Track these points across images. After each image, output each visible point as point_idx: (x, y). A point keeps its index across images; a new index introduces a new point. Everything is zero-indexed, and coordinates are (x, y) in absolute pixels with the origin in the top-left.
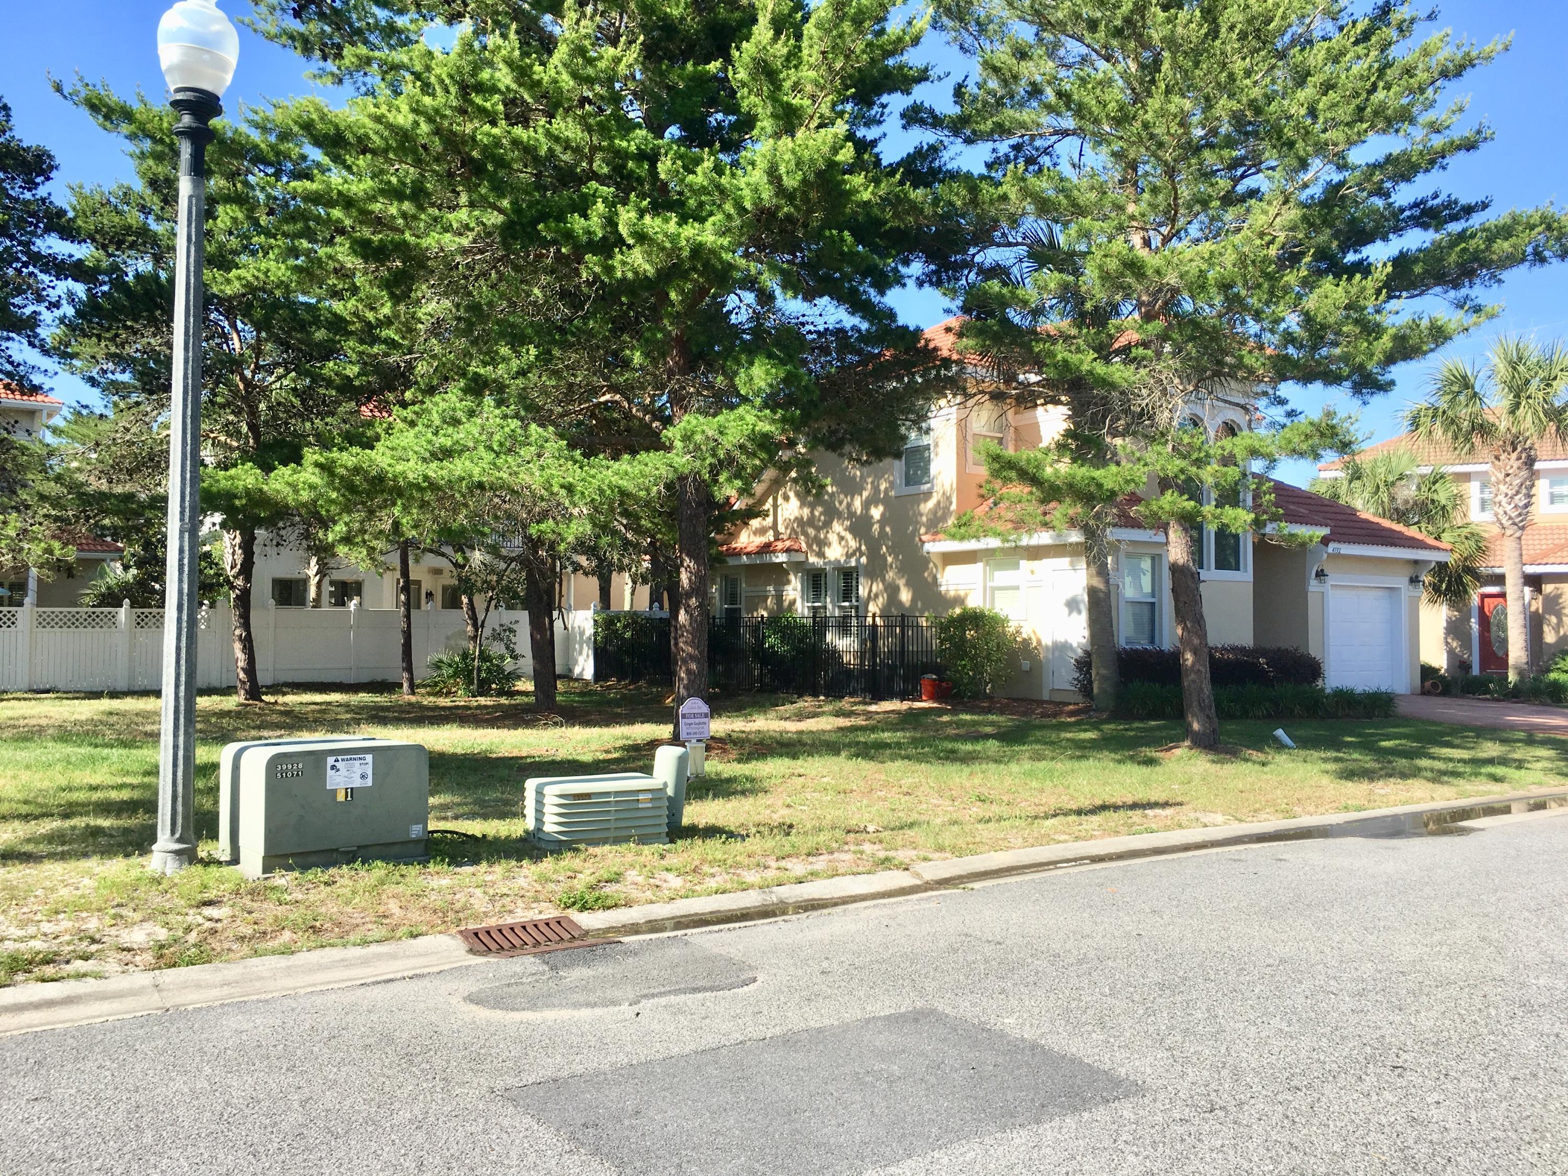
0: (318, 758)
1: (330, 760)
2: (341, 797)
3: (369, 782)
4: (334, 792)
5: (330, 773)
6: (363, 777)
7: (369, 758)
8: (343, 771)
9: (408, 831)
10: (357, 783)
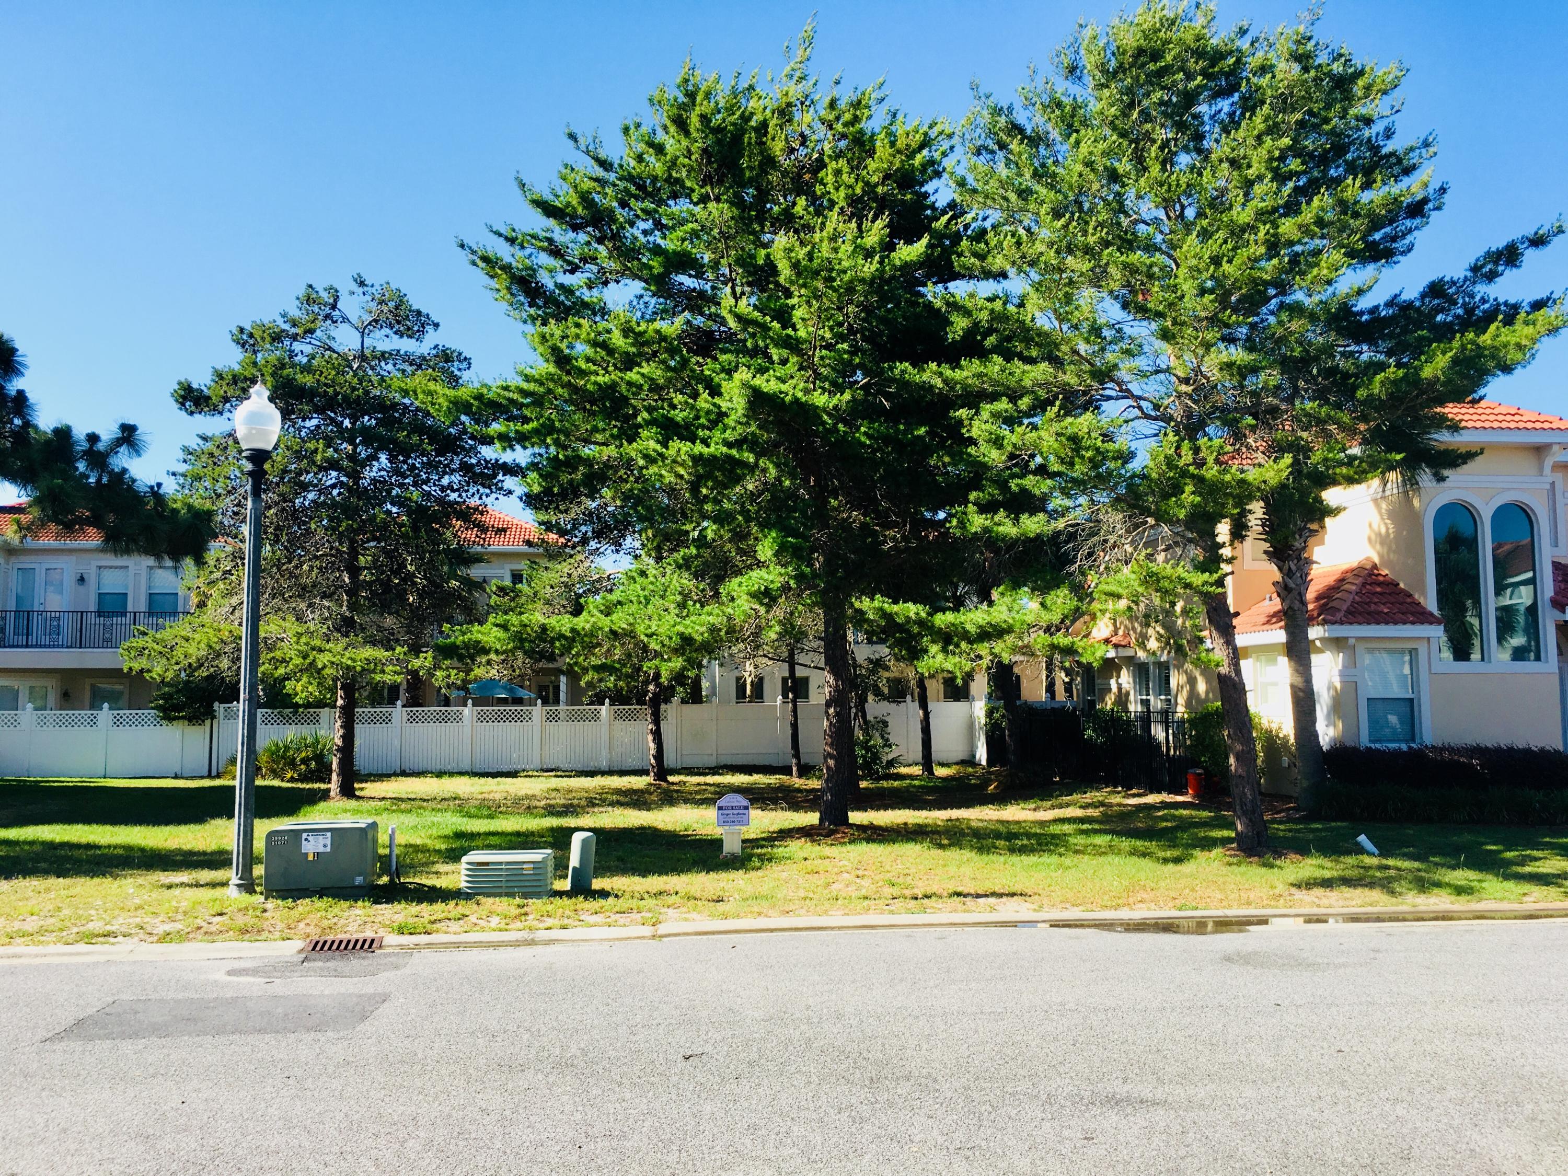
0: (296, 835)
1: (304, 835)
2: (310, 858)
3: (328, 849)
4: (307, 854)
5: (304, 842)
6: (325, 846)
7: (329, 834)
8: (312, 842)
9: (353, 880)
10: (321, 849)
